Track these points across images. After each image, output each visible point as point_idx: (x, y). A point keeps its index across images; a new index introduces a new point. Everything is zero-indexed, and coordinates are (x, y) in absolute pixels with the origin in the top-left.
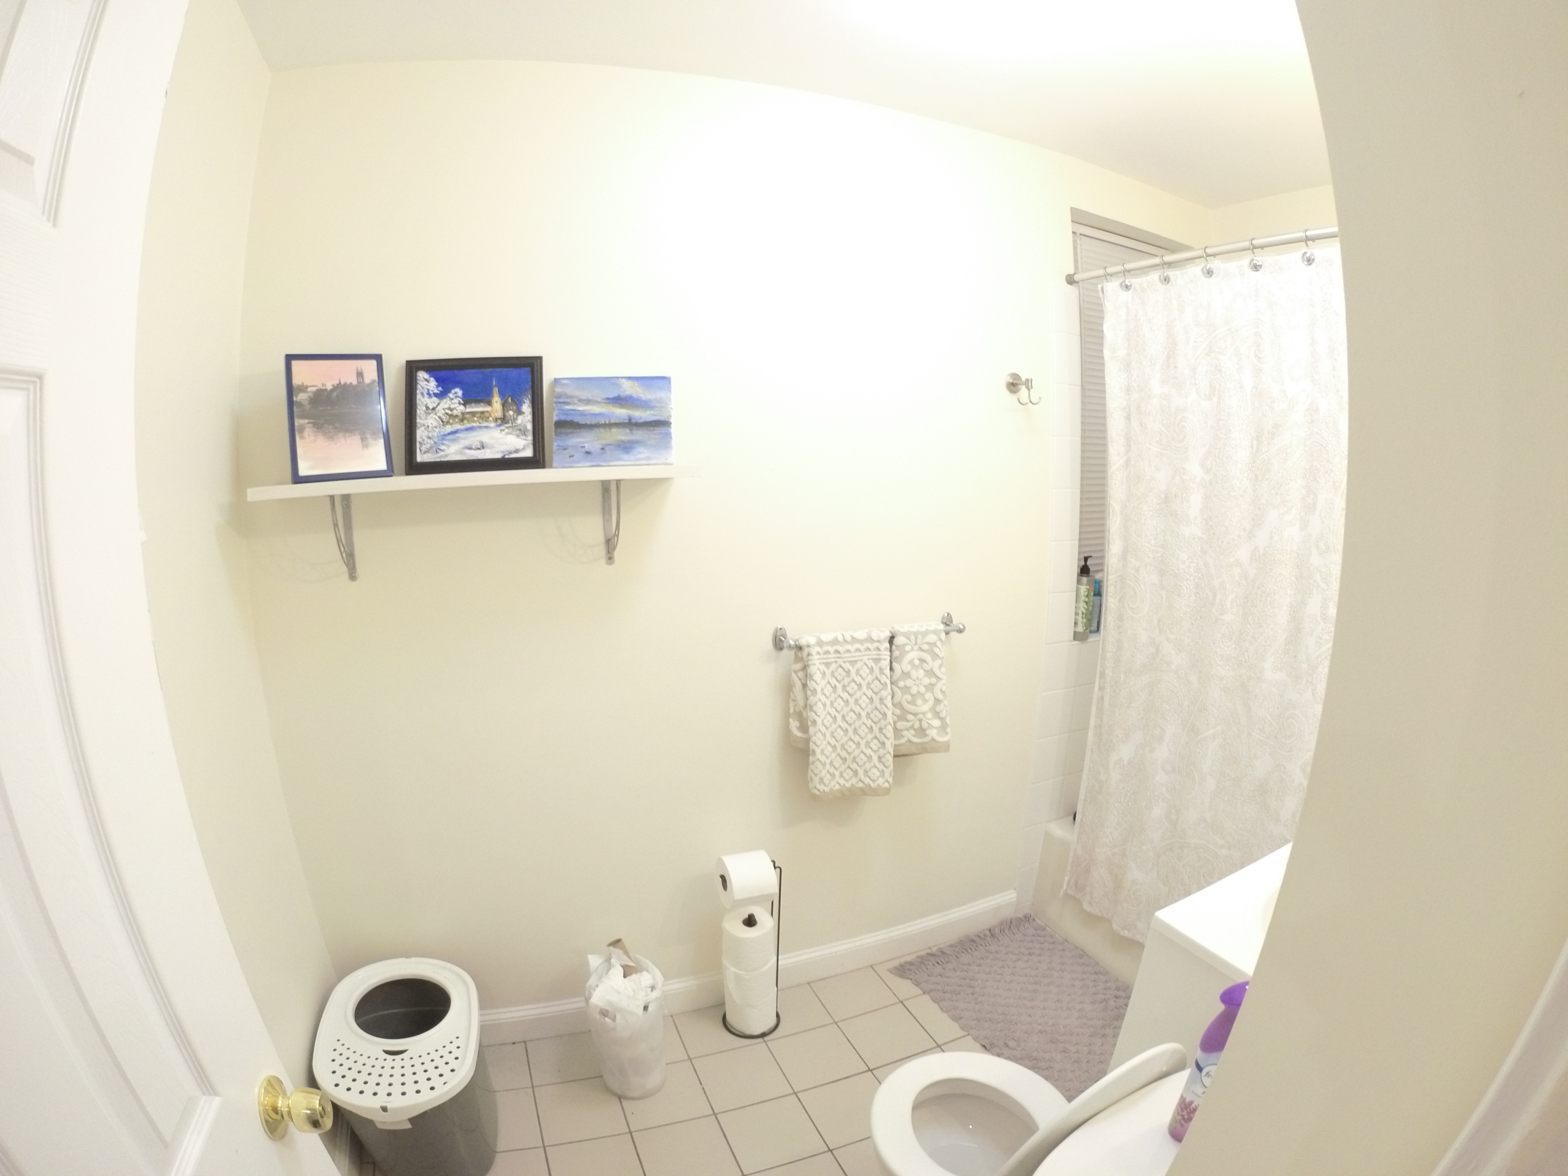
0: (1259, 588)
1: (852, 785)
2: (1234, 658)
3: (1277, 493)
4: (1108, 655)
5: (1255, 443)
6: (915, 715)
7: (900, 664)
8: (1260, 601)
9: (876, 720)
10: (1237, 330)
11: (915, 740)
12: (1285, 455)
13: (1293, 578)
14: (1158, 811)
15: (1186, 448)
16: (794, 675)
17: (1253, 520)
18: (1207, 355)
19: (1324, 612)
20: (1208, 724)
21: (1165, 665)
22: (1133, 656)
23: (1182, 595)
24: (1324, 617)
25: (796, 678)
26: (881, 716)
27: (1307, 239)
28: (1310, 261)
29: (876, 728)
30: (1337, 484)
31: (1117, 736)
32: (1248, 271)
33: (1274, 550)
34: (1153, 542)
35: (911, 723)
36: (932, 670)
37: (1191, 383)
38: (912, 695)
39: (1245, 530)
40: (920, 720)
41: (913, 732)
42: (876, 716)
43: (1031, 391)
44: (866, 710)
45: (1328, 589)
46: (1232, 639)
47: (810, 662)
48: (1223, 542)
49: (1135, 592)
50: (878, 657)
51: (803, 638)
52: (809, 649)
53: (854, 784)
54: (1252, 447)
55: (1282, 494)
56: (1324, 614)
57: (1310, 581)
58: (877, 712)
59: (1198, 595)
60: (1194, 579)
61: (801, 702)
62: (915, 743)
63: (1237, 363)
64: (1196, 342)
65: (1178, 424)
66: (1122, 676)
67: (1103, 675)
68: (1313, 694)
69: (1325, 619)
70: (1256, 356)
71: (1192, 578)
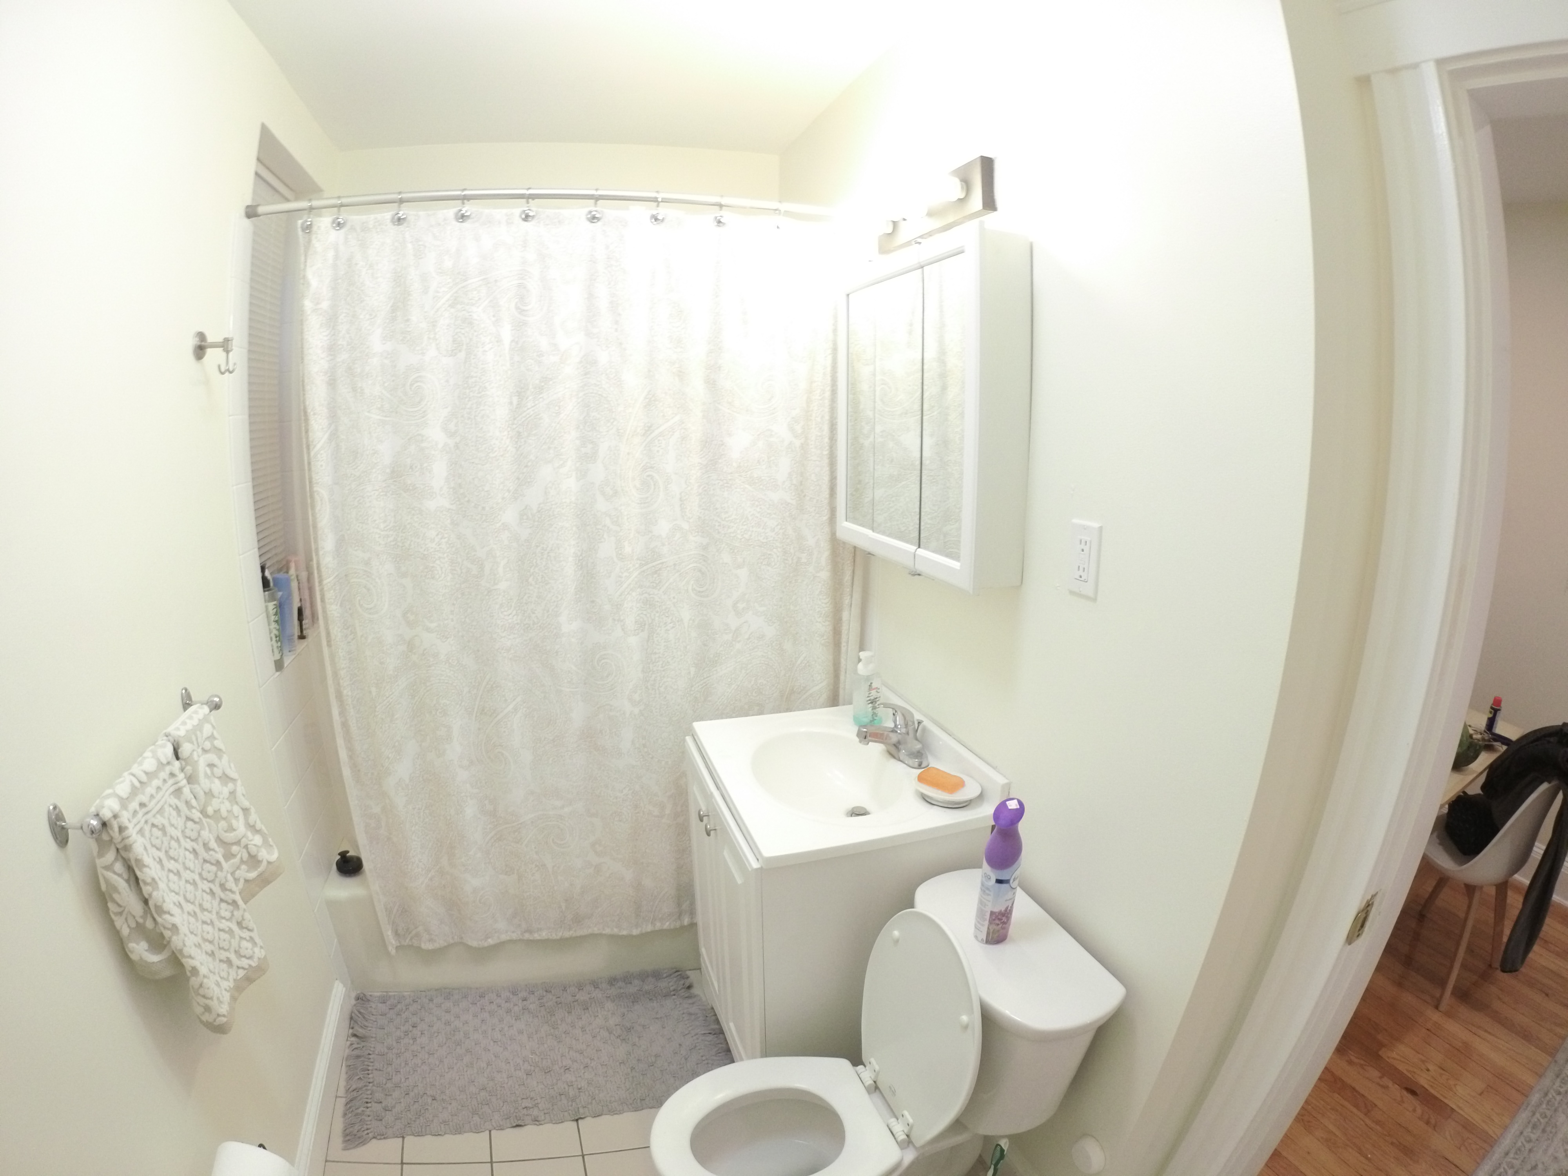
0: (537, 546)
1: (235, 980)
2: (518, 624)
3: (549, 448)
4: (342, 673)
5: (515, 400)
6: (238, 843)
7: (199, 784)
8: (542, 559)
9: (211, 877)
10: (496, 281)
11: (252, 875)
12: (557, 408)
13: (574, 529)
14: (470, 810)
15: (424, 412)
16: (109, 875)
17: (518, 479)
18: (451, 306)
19: (620, 552)
20: (506, 700)
21: (432, 659)
22: (382, 663)
23: (437, 576)
24: (621, 556)
25: (116, 877)
26: (214, 868)
27: (597, 198)
28: (593, 219)
29: (217, 889)
30: (621, 431)
31: (388, 758)
32: (518, 220)
33: (552, 505)
34: (382, 526)
35: (239, 856)
36: (224, 773)
37: (429, 338)
38: (224, 819)
39: (509, 491)
40: (246, 847)
41: (244, 867)
42: (209, 872)
43: (231, 354)
44: (197, 871)
45: (621, 530)
46: (511, 606)
47: (127, 842)
48: (484, 508)
49: (368, 590)
50: (176, 787)
51: (103, 807)
52: (118, 819)
53: (235, 978)
54: (511, 403)
55: (555, 448)
56: (621, 554)
57: (599, 527)
58: (208, 865)
59: (455, 572)
60: (448, 556)
61: (137, 908)
62: (254, 879)
63: (494, 316)
64: (438, 292)
65: (411, 385)
66: (374, 690)
67: (339, 696)
68: (623, 629)
69: (622, 558)
70: (517, 308)
71: (445, 555)
